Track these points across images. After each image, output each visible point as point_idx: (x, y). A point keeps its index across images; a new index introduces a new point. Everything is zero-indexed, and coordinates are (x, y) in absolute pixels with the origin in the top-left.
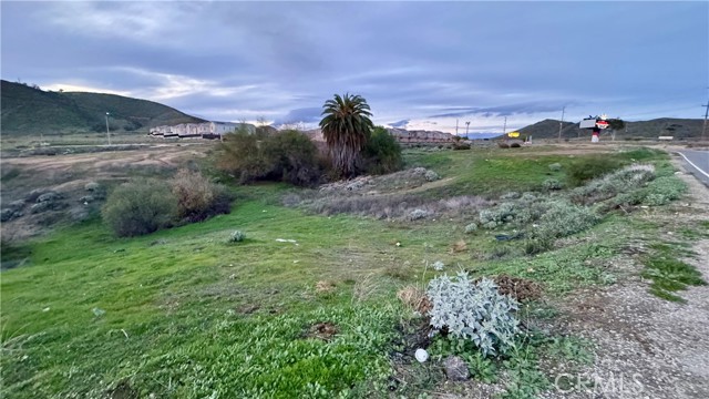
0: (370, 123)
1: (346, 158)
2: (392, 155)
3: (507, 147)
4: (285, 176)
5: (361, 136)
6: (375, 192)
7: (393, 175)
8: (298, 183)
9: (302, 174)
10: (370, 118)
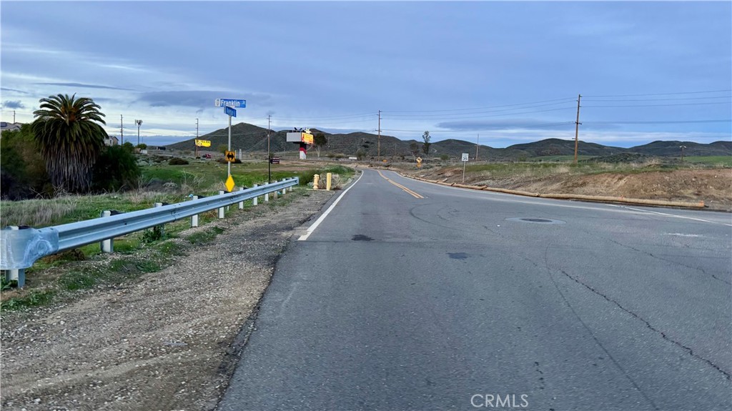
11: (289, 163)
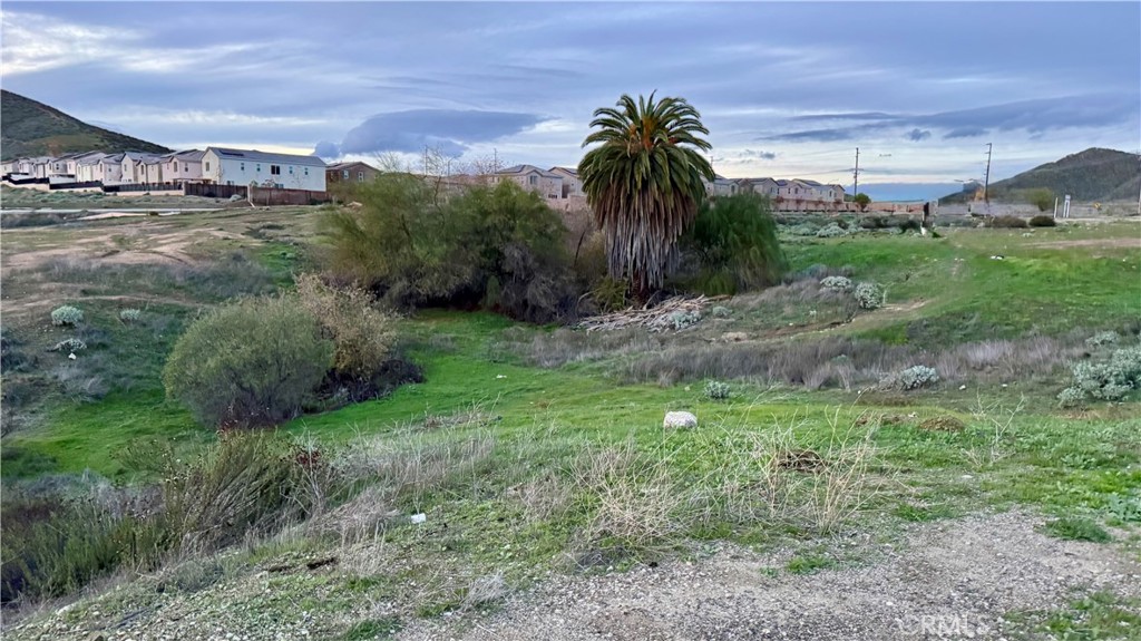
0: (706, 167)
1: (645, 252)
2: (761, 246)
3: (1022, 225)
4: (492, 297)
5: (685, 200)
6: (741, 334)
7: (768, 295)
8: (526, 313)
9: (537, 292)
10: (706, 156)
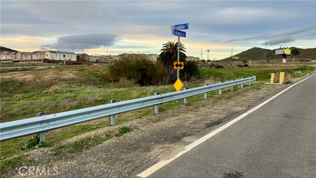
3: (242, 66)
11: (275, 65)
